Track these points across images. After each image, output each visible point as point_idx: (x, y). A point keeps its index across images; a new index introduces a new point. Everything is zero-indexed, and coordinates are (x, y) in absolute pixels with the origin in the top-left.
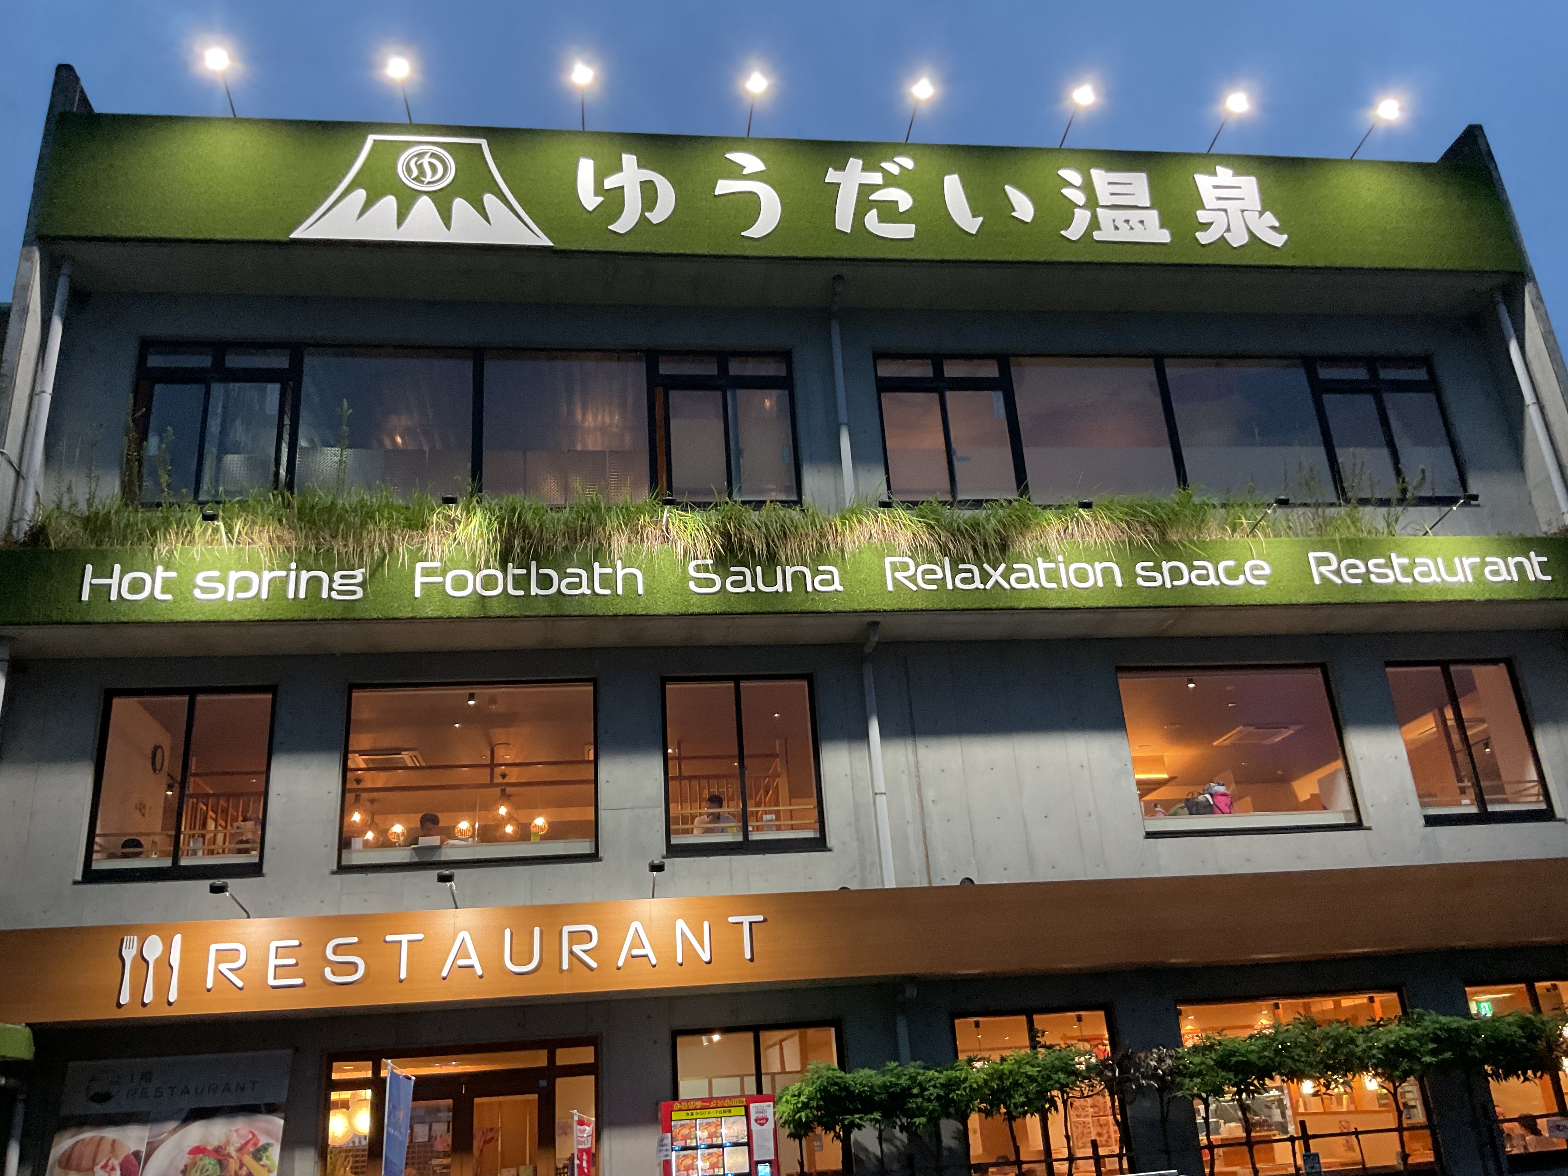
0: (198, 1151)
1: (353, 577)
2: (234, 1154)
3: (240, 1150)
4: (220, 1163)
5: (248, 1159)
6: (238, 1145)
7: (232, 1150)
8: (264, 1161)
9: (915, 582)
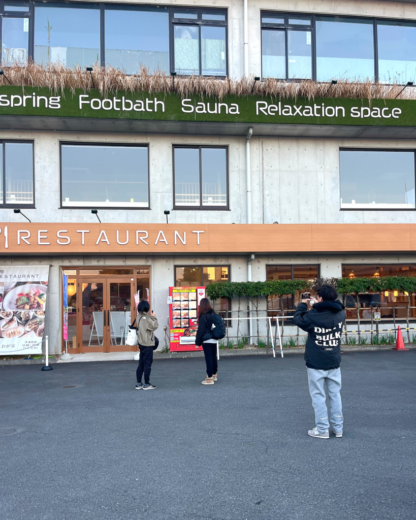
0: (21, 294)
1: (57, 99)
2: (32, 296)
3: (34, 295)
4: (28, 298)
5: (37, 298)
6: (34, 294)
7: (32, 295)
8: (42, 299)
9: (267, 112)
